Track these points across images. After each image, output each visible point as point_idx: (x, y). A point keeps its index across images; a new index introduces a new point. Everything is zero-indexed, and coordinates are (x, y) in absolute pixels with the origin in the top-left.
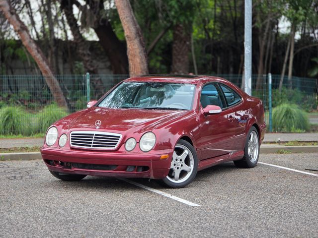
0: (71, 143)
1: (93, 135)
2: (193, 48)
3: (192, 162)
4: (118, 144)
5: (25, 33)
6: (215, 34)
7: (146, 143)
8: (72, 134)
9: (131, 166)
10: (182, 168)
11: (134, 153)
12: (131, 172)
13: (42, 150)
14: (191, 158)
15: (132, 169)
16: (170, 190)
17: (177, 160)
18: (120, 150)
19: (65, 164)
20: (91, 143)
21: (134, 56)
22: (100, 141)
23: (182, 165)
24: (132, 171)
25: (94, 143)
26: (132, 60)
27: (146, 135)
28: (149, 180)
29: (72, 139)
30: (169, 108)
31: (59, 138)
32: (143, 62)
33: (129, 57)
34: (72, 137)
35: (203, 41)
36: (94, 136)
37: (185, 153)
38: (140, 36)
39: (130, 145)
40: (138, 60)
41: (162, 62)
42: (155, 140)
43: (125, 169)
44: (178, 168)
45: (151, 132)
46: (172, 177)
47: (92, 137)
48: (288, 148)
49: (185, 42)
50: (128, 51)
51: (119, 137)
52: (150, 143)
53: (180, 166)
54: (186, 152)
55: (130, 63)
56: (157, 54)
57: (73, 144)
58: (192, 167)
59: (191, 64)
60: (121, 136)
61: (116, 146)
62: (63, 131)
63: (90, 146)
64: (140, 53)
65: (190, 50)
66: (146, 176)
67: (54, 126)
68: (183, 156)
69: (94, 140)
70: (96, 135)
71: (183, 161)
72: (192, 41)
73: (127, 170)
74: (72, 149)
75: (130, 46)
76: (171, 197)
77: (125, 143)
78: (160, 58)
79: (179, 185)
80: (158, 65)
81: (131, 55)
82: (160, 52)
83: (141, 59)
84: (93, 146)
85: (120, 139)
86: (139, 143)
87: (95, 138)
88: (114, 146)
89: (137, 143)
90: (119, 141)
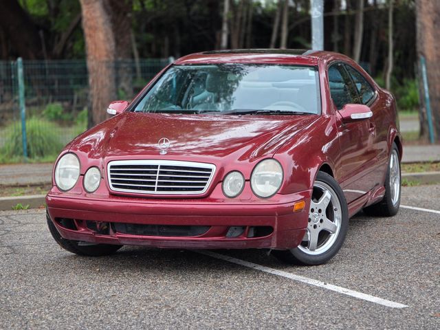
0: (111, 184)
1: (156, 167)
3: (338, 214)
4: (209, 183)
7: (262, 181)
8: (112, 167)
9: (236, 227)
10: (322, 227)
11: (241, 200)
12: (235, 238)
13: (50, 199)
14: (337, 206)
15: (237, 233)
16: (304, 269)
17: (313, 210)
18: (212, 196)
19: (98, 226)
20: (154, 183)
21: (94, 29)
22: (171, 178)
23: (321, 221)
24: (238, 237)
25: (159, 183)
26: (90, 36)
27: (262, 164)
28: (269, 253)
29: (112, 176)
30: (279, 111)
31: (84, 175)
32: (108, 39)
34: (111, 171)
36: (158, 170)
37: (327, 197)
39: (233, 184)
40: (101, 36)
42: (281, 174)
43: (224, 234)
44: (315, 227)
45: (272, 158)
46: (306, 244)
47: (156, 172)
48: (415, 176)
49: (125, 14)
51: (210, 170)
52: (272, 180)
53: (318, 223)
54: (328, 194)
57: (114, 186)
58: (337, 223)
60: (214, 168)
61: (206, 188)
62: (91, 161)
63: (153, 189)
64: (103, 24)
66: (264, 245)
67: (70, 151)
68: (323, 202)
69: (160, 178)
70: (162, 167)
71: (324, 212)
73: (228, 234)
74: (113, 195)
75: (87, 12)
76: (325, 286)
77: (223, 181)
79: (318, 258)
81: (90, 28)
83: (106, 34)
84: (159, 189)
85: (213, 174)
86: (249, 180)
87: (161, 172)
88: (202, 189)
89: (246, 180)
90: (211, 178)
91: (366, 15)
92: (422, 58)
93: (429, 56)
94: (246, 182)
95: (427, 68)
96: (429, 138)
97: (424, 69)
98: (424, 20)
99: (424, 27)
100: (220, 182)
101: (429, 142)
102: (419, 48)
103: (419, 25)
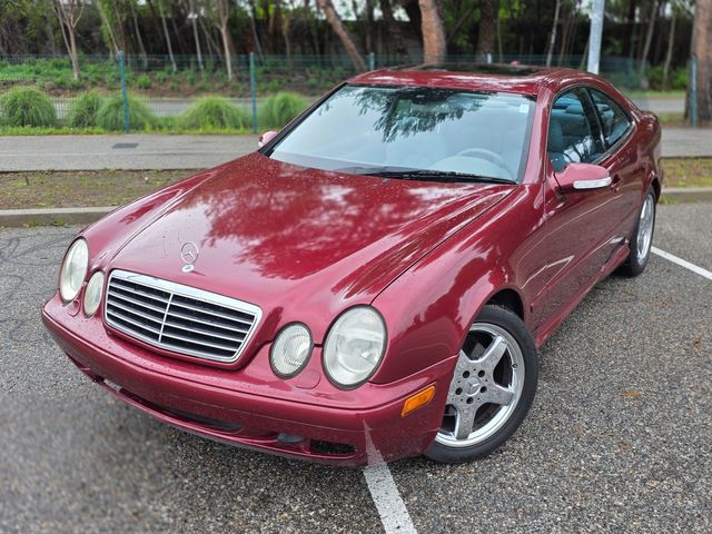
0: (106, 311)
2: (498, 28)
3: (518, 372)
4: (245, 343)
5: (330, 9)
6: (519, 15)
8: (113, 280)
9: (290, 435)
10: (485, 398)
12: (290, 450)
14: (517, 359)
15: (296, 438)
17: (466, 374)
18: (251, 370)
20: (158, 326)
21: (431, 31)
23: (483, 390)
24: (298, 446)
25: (166, 329)
26: (427, 36)
29: (111, 298)
31: (88, 282)
32: (440, 39)
33: (424, 32)
34: (112, 288)
35: (508, 21)
36: (169, 302)
38: (438, 5)
39: (292, 348)
40: (434, 36)
41: (469, 41)
43: (273, 435)
44: (470, 401)
45: (369, 306)
47: (164, 306)
49: (492, 21)
50: (423, 24)
51: (251, 318)
53: (476, 394)
54: (500, 343)
55: (425, 39)
56: (464, 33)
57: (109, 316)
58: (517, 388)
59: (496, 43)
60: (259, 314)
61: (239, 352)
63: (156, 337)
64: (437, 27)
65: (496, 30)
68: (488, 359)
69: (170, 319)
71: (489, 374)
72: (499, 21)
73: (281, 437)
75: (425, 18)
77: (273, 341)
78: (467, 37)
80: (465, 43)
82: (466, 30)
84: (165, 339)
85: (255, 325)
86: (322, 346)
87: (172, 308)
88: (232, 353)
89: (317, 345)
90: (250, 334)
91: (656, 23)
92: (693, 57)
93: (700, 57)
94: (315, 349)
95: (697, 66)
96: (692, 121)
97: (694, 67)
98: (700, 28)
99: (699, 32)
100: (268, 342)
101: (691, 125)
102: (692, 50)
103: (695, 32)
